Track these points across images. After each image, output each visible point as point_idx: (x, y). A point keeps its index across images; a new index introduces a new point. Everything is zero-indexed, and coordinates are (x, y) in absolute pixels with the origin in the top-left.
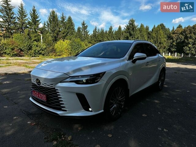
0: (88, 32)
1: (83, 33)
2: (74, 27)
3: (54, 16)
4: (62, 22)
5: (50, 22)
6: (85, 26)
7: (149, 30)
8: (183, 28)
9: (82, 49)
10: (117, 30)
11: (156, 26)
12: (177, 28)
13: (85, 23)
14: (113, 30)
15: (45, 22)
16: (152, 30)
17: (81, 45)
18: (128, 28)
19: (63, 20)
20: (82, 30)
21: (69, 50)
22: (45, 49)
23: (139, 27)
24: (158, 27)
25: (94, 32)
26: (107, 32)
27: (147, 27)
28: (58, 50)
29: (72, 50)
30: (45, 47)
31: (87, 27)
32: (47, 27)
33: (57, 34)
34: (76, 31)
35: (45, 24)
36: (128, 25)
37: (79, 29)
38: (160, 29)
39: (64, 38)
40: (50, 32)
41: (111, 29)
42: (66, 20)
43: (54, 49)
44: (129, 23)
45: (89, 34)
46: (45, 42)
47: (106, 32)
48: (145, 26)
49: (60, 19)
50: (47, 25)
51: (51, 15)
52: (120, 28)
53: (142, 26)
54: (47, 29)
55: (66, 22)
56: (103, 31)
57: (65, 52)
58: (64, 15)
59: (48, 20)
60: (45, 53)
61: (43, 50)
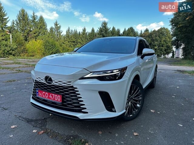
0: (61, 33)
1: (56, 33)
2: (46, 27)
3: (24, 15)
4: (33, 21)
5: (20, 21)
6: (57, 27)
7: (120, 33)
8: (150, 31)
9: (56, 49)
10: (90, 32)
11: (127, 29)
12: (145, 31)
13: (58, 23)
14: (86, 32)
15: (13, 20)
16: (123, 33)
17: (55, 45)
18: (101, 30)
19: (34, 19)
20: (55, 30)
21: (42, 51)
22: (16, 49)
23: (111, 29)
24: (129, 30)
25: (67, 32)
26: (81, 33)
27: (118, 29)
28: (30, 50)
29: (45, 50)
30: (15, 47)
31: (60, 27)
32: (16, 26)
33: (28, 34)
34: (48, 31)
35: (14, 23)
36: (101, 27)
37: (51, 29)
38: (130, 32)
39: (36, 38)
40: (19, 31)
41: (84, 30)
42: (37, 20)
43: (25, 49)
44: (102, 26)
45: (62, 34)
46: (15, 42)
47: (79, 33)
48: (116, 29)
49: (30, 18)
50: (16, 23)
51: (20, 14)
52: (93, 30)
53: (114, 29)
54: (16, 28)
55: (37, 21)
56: (76, 32)
57: (38, 53)
58: (35, 15)
59: (17, 19)
60: (16, 54)
61: (13, 50)
